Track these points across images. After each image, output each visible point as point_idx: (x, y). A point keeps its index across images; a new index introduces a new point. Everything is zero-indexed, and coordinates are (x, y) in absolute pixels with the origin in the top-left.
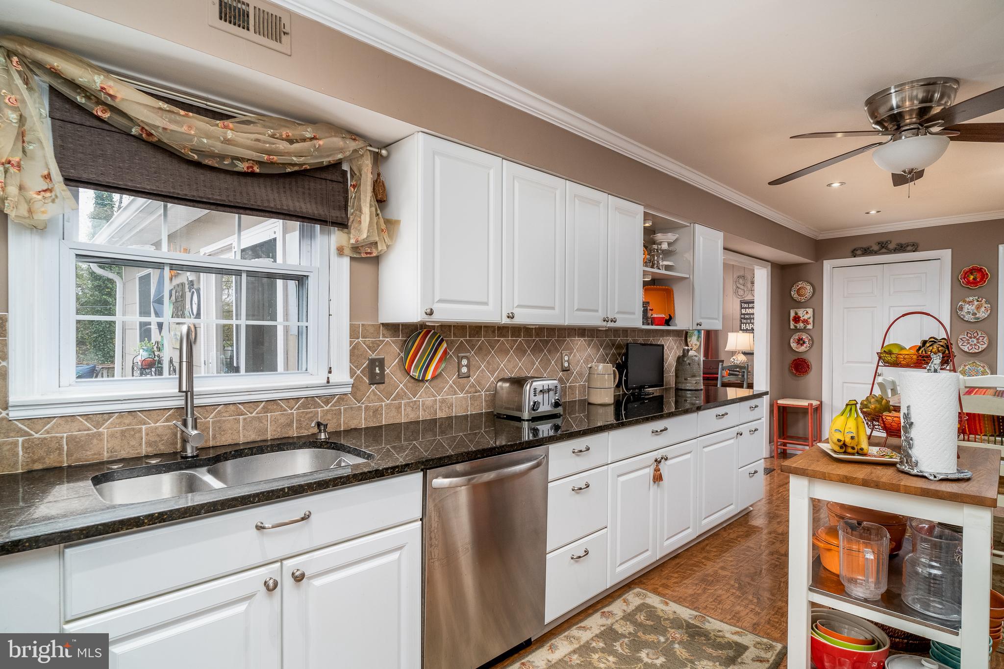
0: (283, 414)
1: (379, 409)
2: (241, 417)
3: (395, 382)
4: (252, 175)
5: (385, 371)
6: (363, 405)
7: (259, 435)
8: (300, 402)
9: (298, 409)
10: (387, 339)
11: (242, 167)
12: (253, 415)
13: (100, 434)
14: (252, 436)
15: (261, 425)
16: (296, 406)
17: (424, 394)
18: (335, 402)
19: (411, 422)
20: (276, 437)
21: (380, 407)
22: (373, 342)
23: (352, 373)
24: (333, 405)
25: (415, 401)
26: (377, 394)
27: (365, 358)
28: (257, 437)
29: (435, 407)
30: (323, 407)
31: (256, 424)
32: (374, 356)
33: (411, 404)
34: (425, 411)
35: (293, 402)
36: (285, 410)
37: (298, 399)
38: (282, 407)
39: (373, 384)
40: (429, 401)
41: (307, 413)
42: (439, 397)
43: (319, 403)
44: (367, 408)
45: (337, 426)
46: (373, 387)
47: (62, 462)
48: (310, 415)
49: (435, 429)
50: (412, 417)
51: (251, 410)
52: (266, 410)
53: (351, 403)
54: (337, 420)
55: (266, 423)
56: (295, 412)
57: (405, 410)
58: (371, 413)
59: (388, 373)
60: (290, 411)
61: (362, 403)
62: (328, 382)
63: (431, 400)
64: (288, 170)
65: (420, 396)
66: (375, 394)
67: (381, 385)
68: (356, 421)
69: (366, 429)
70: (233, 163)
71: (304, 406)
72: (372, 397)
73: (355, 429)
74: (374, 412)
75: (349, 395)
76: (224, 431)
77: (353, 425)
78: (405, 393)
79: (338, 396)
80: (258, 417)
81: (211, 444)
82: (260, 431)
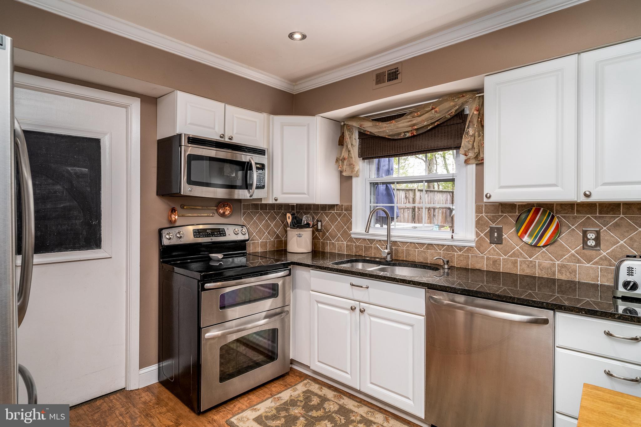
0: (435, 252)
1: (498, 261)
2: (417, 250)
3: (512, 244)
4: (413, 136)
5: (502, 236)
6: (485, 256)
7: (424, 260)
8: (445, 247)
9: (444, 250)
10: (505, 214)
11: (408, 135)
12: (422, 250)
13: (372, 247)
14: (421, 260)
15: (425, 255)
16: (442, 250)
17: (540, 257)
18: (465, 251)
19: (527, 276)
20: (432, 263)
21: (498, 259)
22: (493, 216)
23: (477, 235)
24: (464, 252)
25: (531, 261)
26: (496, 251)
27: (487, 226)
28: (423, 261)
29: (553, 269)
30: (458, 252)
31: (423, 254)
32: (494, 225)
33: (527, 263)
34: (541, 270)
35: (441, 247)
36: (437, 250)
37: (443, 246)
38: (435, 248)
39: (493, 243)
40: (547, 263)
41: (448, 254)
42: (558, 262)
43: (455, 250)
44: (488, 258)
45: (467, 265)
46: (493, 246)
47: (363, 254)
48: (450, 255)
49: (553, 287)
50: (528, 272)
51: (421, 247)
52: (427, 248)
53: (476, 253)
54: (467, 261)
55: (427, 255)
56: (442, 252)
57: (520, 265)
58: (491, 262)
59: (505, 238)
60: (439, 251)
61: (485, 255)
62: (452, 238)
63: (548, 263)
64: (429, 128)
65: (536, 258)
66: (495, 250)
67: (499, 245)
68: (480, 265)
69: (487, 271)
70: (405, 134)
71: (447, 249)
72: (492, 251)
73: (479, 270)
74: (493, 262)
75: (475, 248)
76: (409, 254)
77: (478, 266)
78: (521, 254)
79: (467, 247)
80: (424, 251)
81: (405, 259)
82: (425, 258)
